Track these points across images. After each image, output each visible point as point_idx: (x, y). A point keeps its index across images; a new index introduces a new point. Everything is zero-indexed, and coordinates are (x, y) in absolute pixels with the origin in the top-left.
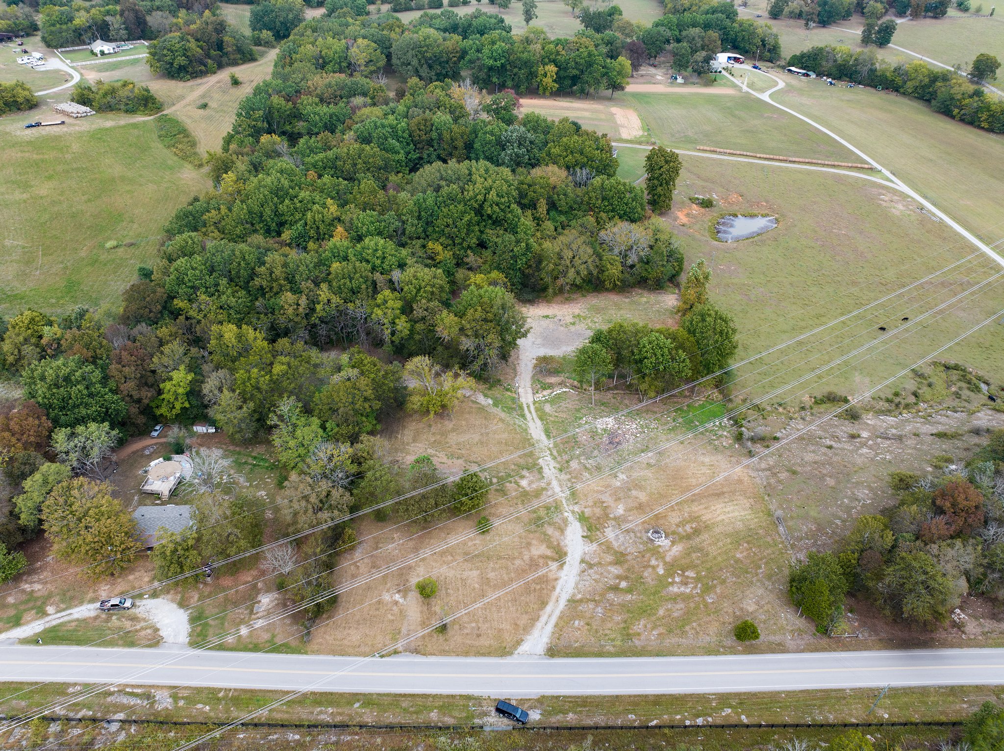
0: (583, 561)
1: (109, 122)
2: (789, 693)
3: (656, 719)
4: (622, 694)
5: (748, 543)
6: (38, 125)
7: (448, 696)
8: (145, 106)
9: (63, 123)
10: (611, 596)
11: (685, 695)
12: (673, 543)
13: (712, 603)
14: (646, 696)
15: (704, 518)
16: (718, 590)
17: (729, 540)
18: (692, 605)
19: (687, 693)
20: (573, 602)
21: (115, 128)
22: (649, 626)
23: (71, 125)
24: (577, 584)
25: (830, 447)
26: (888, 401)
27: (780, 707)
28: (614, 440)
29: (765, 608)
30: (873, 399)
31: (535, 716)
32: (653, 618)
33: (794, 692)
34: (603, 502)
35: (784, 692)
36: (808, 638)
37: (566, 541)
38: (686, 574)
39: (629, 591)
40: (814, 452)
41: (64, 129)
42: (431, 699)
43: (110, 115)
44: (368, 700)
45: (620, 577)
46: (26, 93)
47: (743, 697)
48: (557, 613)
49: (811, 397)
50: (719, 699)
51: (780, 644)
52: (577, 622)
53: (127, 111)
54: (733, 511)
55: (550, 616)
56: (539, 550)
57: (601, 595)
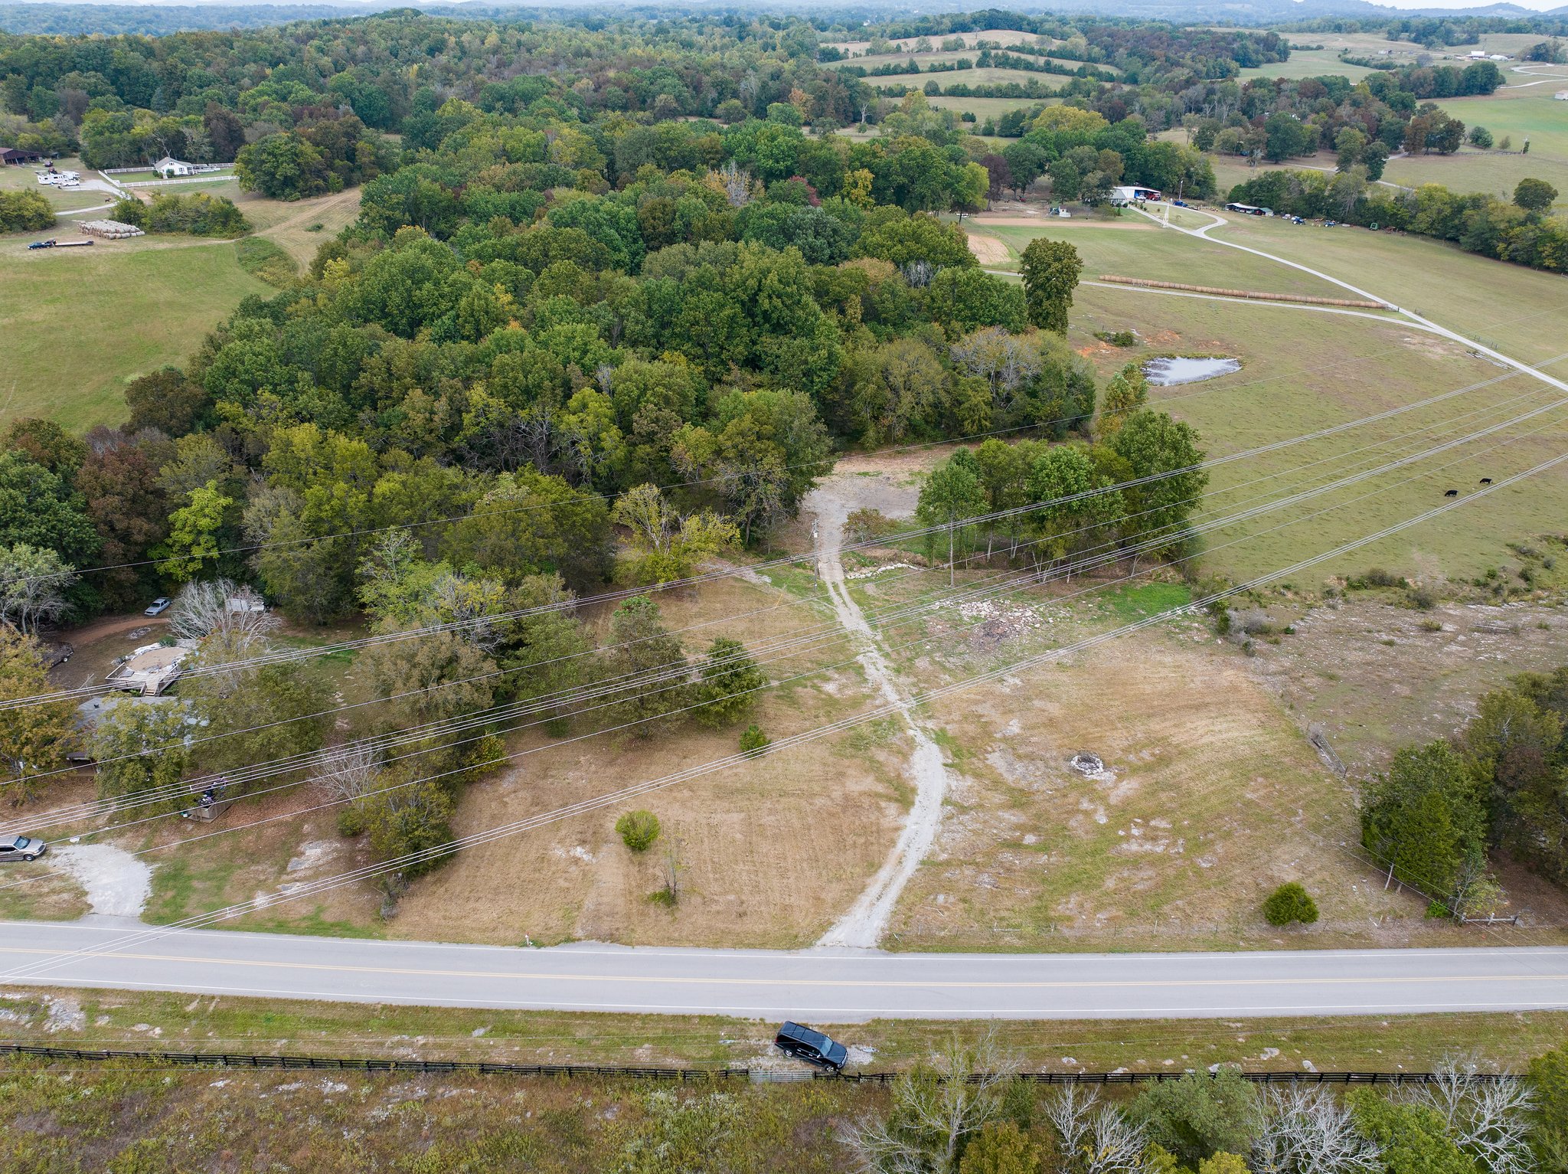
0: (946, 802)
1: (163, 244)
2: (1399, 1021)
3: (1120, 1065)
4: (1046, 1017)
5: (1266, 776)
6: (50, 244)
7: (675, 1018)
8: (225, 224)
9: (91, 243)
10: (1007, 856)
11: (1179, 1020)
12: (1120, 777)
13: (1211, 869)
14: (1097, 1022)
15: (1175, 740)
16: (1219, 848)
17: (1227, 773)
18: (1171, 872)
19: (1181, 1016)
20: (929, 865)
21: (171, 250)
22: (1087, 906)
23: (102, 246)
24: (938, 838)
25: (1390, 643)
26: (1478, 584)
27: (1381, 1047)
28: (990, 628)
29: (1318, 877)
30: (1452, 581)
31: (860, 1057)
32: (1096, 893)
33: (1407, 1016)
34: (981, 716)
35: (1385, 1017)
36: (1413, 926)
37: (914, 772)
38: (1153, 823)
39: (1043, 848)
40: (1361, 649)
41: (90, 250)
42: (638, 1023)
43: (168, 237)
44: (502, 1022)
45: (1023, 828)
46: (41, 205)
47: (1300, 1027)
48: (901, 881)
49: (1339, 579)
50: (1251, 1029)
51: (1358, 936)
52: (941, 898)
53: (195, 232)
54: (1228, 730)
55: (885, 886)
56: (860, 784)
57: (986, 854)
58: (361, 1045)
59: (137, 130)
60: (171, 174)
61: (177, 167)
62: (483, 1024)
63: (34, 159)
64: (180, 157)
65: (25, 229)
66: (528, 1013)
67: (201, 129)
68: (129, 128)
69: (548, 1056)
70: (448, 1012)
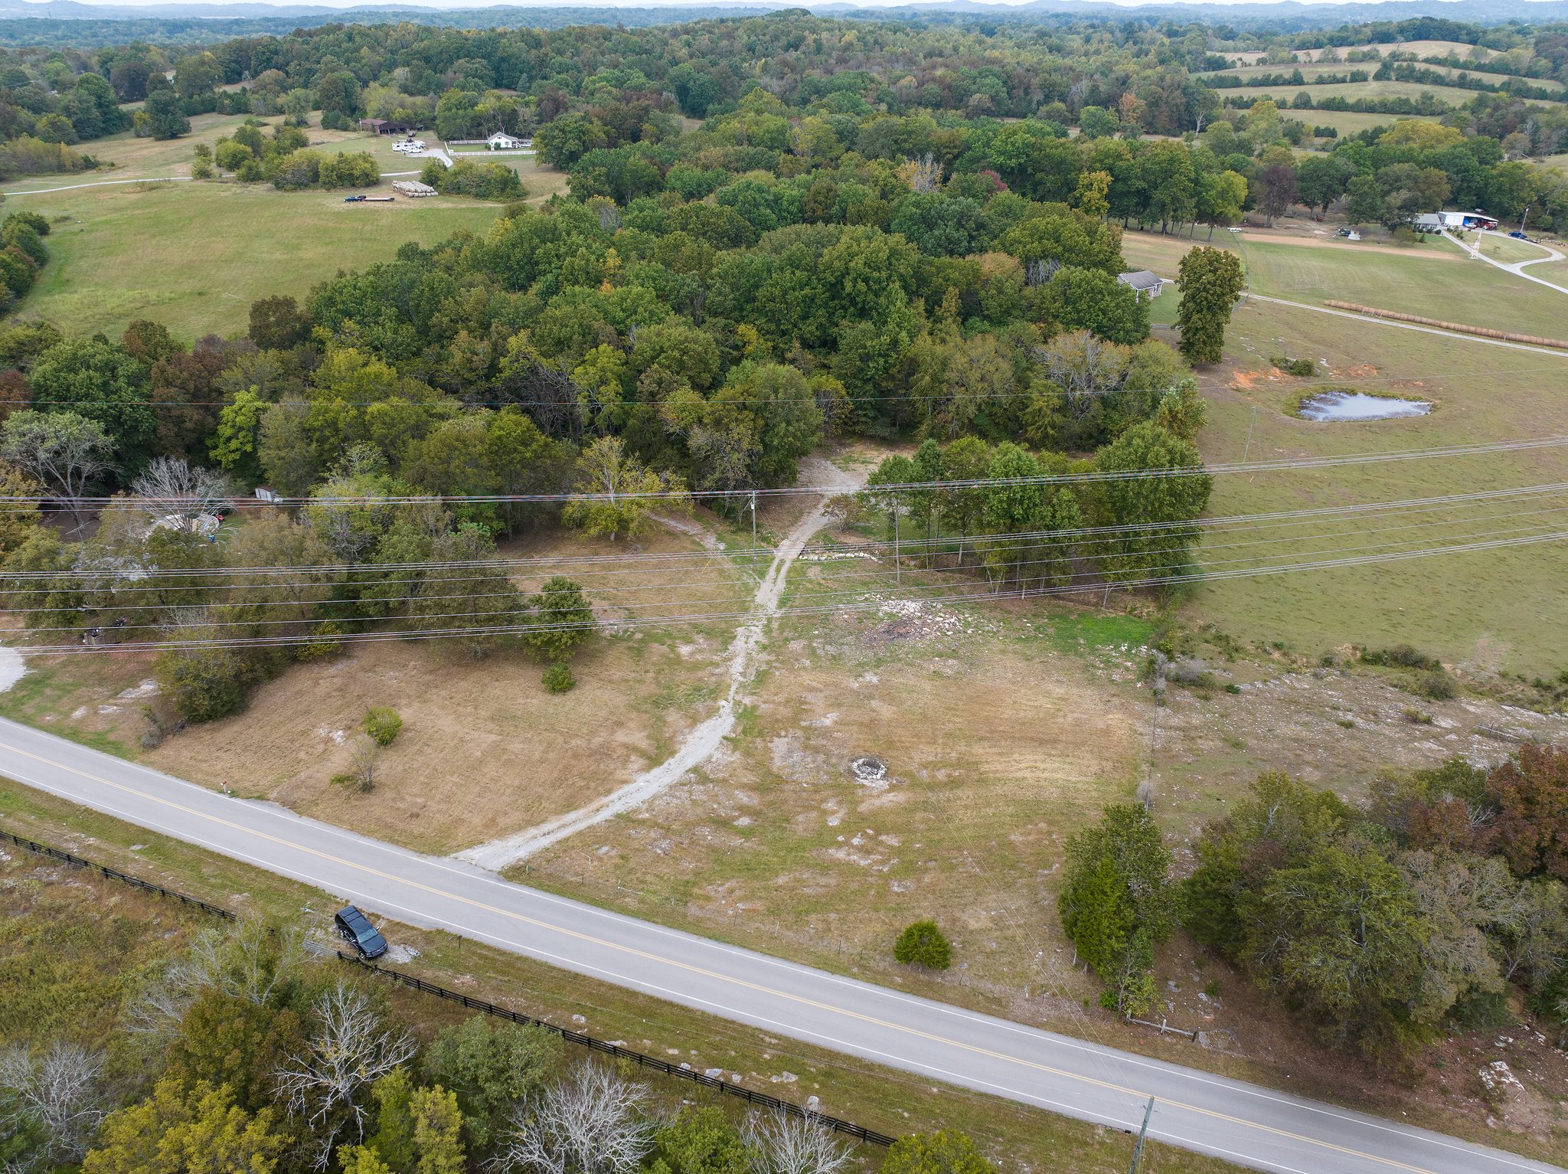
0: (695, 770)
1: (446, 204)
2: (954, 1094)
3: (623, 1038)
4: (589, 974)
5: (1050, 823)
6: (362, 199)
7: (283, 879)
8: (503, 190)
9: (392, 200)
10: (706, 833)
11: (715, 1017)
12: (893, 788)
13: (898, 894)
14: (634, 994)
15: (985, 767)
16: (927, 879)
17: (1011, 810)
18: (854, 886)
19: (721, 1014)
20: (626, 819)
21: (449, 209)
22: (738, 893)
23: (400, 203)
24: (654, 798)
25: (1349, 725)
26: (1538, 685)
27: (914, 1111)
28: (898, 628)
29: (1009, 933)
30: (1504, 675)
31: (400, 956)
32: (756, 884)
33: (965, 1090)
34: (805, 703)
35: (939, 1083)
36: (1070, 1009)
37: (689, 738)
38: (883, 838)
39: (746, 833)
40: (1305, 724)
41: (389, 205)
42: (253, 875)
43: (455, 198)
44: (157, 844)
45: (744, 810)
46: (368, 165)
47: (839, 1064)
48: (582, 826)
49: (1355, 648)
50: (785, 1049)
51: (998, 1001)
52: (605, 849)
53: (477, 196)
54: (1055, 771)
55: (563, 826)
56: (635, 736)
57: (687, 825)
58: (47, 833)
59: (480, 107)
60: (498, 147)
61: (504, 140)
62: (144, 843)
63: (403, 130)
64: (509, 132)
65: (353, 185)
66: (180, 842)
67: (533, 108)
68: (474, 104)
69: (168, 879)
70: (127, 826)
